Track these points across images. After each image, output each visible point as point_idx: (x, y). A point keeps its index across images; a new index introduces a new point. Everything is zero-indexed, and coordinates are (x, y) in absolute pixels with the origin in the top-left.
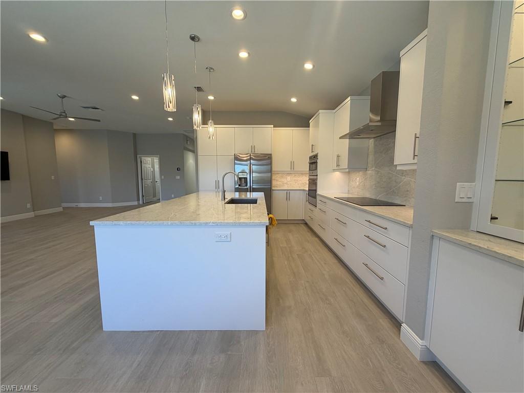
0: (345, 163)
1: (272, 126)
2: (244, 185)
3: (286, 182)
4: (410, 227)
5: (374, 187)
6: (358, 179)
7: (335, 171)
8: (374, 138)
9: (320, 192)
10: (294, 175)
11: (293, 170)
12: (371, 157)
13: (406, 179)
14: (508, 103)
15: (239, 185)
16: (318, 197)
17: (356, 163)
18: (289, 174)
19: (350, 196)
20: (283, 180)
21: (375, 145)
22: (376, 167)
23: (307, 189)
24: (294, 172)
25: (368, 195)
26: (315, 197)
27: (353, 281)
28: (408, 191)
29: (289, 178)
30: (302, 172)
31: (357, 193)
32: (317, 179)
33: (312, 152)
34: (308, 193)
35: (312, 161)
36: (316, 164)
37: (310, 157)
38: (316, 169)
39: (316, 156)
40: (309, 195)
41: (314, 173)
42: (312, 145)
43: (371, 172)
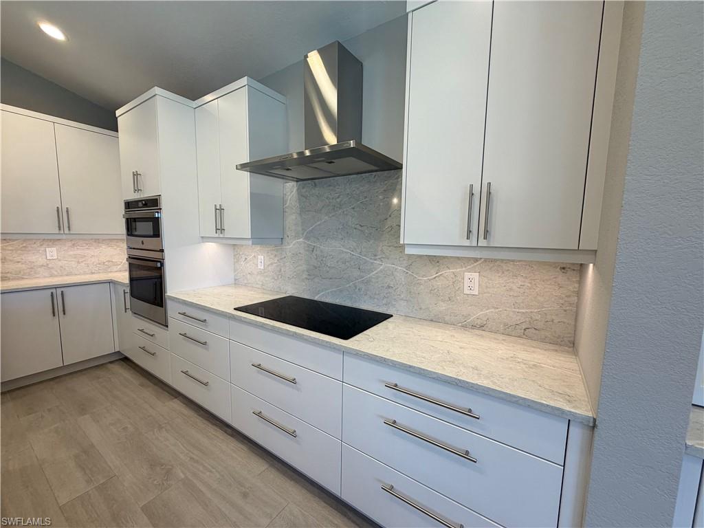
5: (304, 276)
6: (262, 257)
7: (210, 239)
8: (298, 180)
9: (174, 288)
10: (70, 244)
11: (65, 231)
12: (292, 219)
13: (383, 266)
18: (51, 240)
21: (301, 196)
22: (307, 238)
23: (126, 280)
24: (69, 237)
26: (161, 304)
28: (389, 287)
29: (52, 252)
30: (96, 237)
32: (162, 260)
33: (137, 190)
34: (128, 290)
35: (137, 214)
36: (156, 222)
37: (129, 205)
38: (157, 233)
39: (154, 203)
40: (132, 295)
41: (150, 243)
42: (136, 175)
43: (294, 245)
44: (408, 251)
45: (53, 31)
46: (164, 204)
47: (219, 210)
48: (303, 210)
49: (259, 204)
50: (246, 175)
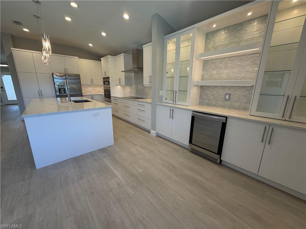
0: (123, 82)
1: (77, 57)
2: (63, 93)
3: (88, 90)
4: (151, 103)
5: (135, 92)
6: (128, 89)
7: (118, 85)
8: (134, 73)
9: (113, 94)
10: (93, 87)
11: (92, 84)
12: (133, 81)
13: (146, 89)
14: (167, 72)
15: (60, 93)
16: (111, 98)
17: (128, 82)
18: (90, 86)
19: (125, 96)
20: (87, 90)
21: (135, 76)
22: (136, 85)
23: (104, 94)
25: (133, 96)
26: (110, 98)
27: (134, 126)
29: (90, 88)
31: (128, 95)
32: (110, 89)
33: (105, 75)
34: (104, 96)
35: (105, 80)
36: (109, 82)
37: (104, 78)
38: (109, 84)
39: (108, 78)
40: (105, 97)
41: (108, 86)
42: (105, 72)
43: (134, 86)
44: (145, 86)
45: (91, 45)
46: (110, 78)
47: (120, 79)
48: (135, 79)
49: (126, 78)
50: (124, 73)
